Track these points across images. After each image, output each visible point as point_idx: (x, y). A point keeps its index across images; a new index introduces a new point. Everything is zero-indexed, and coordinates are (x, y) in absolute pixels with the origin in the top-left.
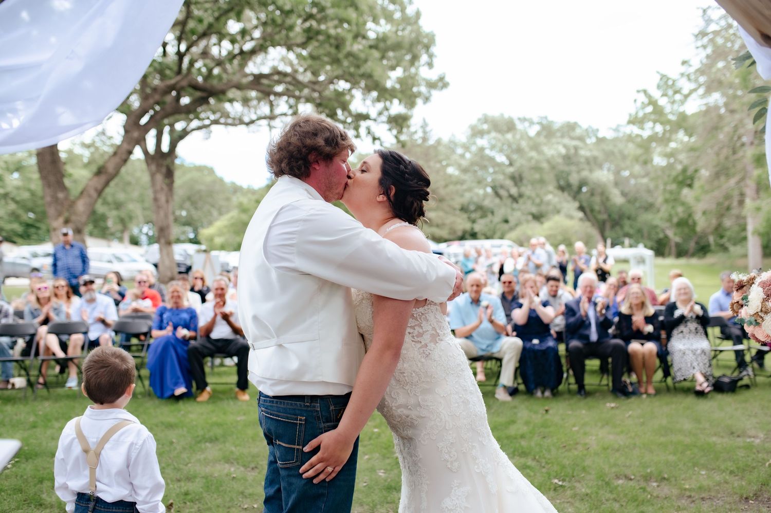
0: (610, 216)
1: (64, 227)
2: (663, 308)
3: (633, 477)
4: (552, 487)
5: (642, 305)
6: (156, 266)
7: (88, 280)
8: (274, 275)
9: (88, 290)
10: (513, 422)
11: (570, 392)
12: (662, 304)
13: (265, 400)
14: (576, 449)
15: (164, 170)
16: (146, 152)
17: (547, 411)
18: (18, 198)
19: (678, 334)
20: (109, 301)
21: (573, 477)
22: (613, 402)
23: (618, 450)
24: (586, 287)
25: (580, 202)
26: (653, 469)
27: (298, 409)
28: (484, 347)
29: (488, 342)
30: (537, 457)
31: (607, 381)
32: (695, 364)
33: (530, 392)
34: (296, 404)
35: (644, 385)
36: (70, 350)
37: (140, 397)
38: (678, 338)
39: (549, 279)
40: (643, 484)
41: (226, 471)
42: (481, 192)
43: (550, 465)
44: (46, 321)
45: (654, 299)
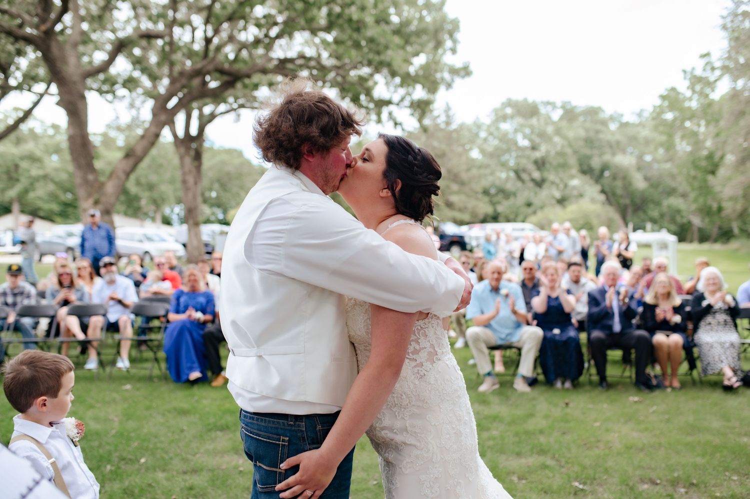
0: (632, 201)
1: (93, 208)
2: (689, 297)
3: (658, 482)
4: (573, 491)
5: (668, 295)
6: (184, 245)
7: (108, 262)
8: (256, 277)
9: (109, 272)
10: (531, 415)
11: (591, 383)
12: (688, 293)
13: (245, 416)
14: (597, 447)
15: (192, 153)
16: (175, 135)
17: (567, 404)
18: (57, 180)
19: (705, 325)
20: (130, 283)
21: (595, 479)
22: (636, 396)
23: (642, 450)
24: (609, 274)
25: (603, 186)
26: (681, 473)
27: (281, 429)
28: (503, 336)
29: (508, 331)
30: (557, 456)
31: (630, 373)
32: (723, 358)
33: (549, 383)
34: (278, 423)
35: (669, 378)
36: (90, 331)
37: (156, 380)
38: (706, 330)
39: (570, 265)
40: (670, 490)
41: (234, 463)
42: (503, 175)
43: (570, 465)
44: (66, 302)
45: (680, 289)
